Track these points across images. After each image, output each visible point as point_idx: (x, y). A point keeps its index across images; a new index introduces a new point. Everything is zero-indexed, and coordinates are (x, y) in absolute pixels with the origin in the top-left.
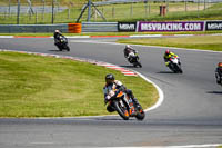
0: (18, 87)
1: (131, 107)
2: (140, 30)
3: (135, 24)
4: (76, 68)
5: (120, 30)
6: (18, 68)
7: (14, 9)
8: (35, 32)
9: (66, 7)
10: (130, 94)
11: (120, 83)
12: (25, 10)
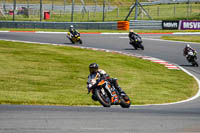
0: (72, 78)
1: (114, 95)
2: (182, 28)
3: (178, 22)
4: (124, 61)
5: (164, 28)
6: (72, 61)
7: (69, 8)
8: (87, 29)
9: (116, 7)
10: (113, 83)
11: (103, 72)
12: (79, 8)
